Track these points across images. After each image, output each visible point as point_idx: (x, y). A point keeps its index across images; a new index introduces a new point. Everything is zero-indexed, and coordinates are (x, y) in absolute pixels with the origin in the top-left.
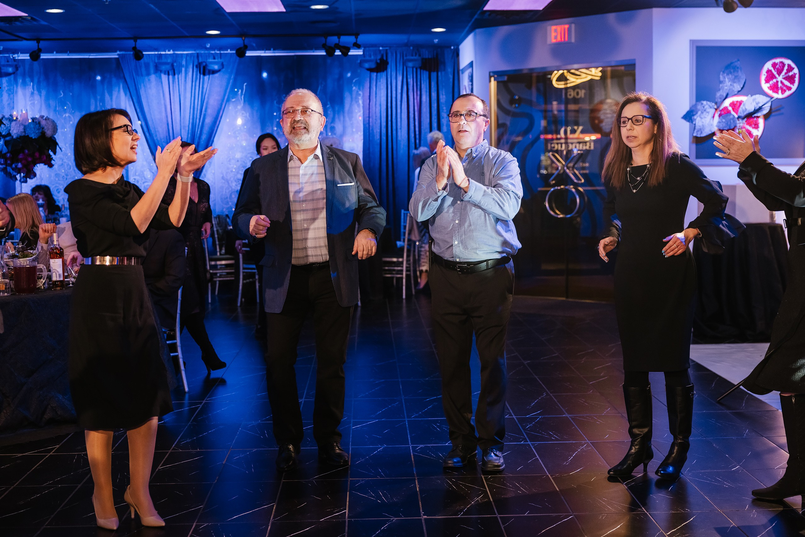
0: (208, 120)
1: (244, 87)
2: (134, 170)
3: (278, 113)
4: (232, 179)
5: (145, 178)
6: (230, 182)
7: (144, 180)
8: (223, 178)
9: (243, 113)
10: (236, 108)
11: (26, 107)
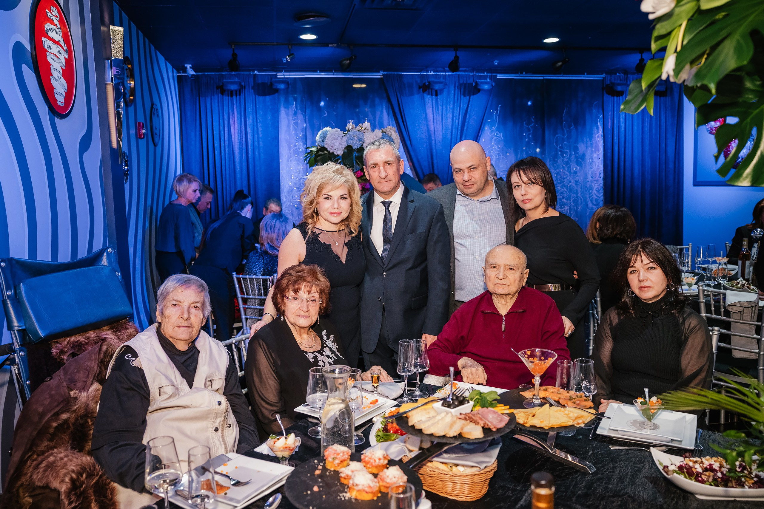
1: (499, 109)
9: (497, 134)
10: (491, 128)
11: (288, 126)
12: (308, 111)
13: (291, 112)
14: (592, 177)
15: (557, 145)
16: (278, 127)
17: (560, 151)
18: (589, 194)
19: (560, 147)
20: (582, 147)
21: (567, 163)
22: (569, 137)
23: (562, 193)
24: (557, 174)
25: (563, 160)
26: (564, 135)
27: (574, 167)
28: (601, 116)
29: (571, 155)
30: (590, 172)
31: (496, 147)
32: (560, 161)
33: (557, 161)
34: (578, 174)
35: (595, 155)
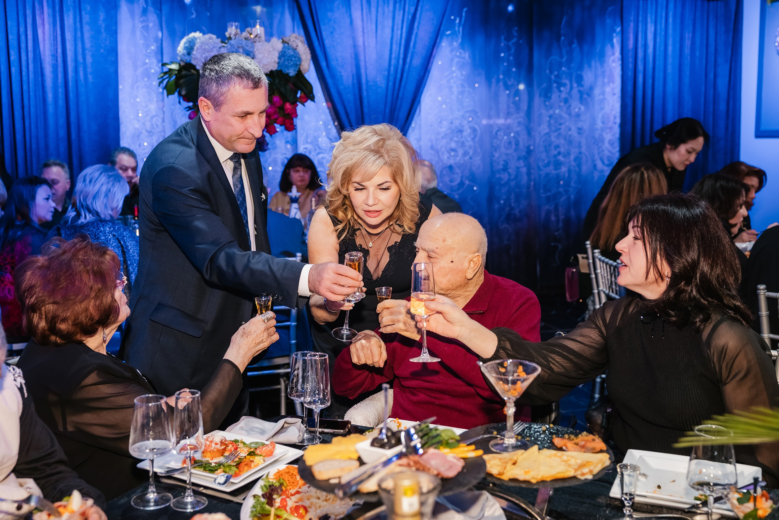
0: (417, 61)
1: (464, 14)
2: (305, 135)
3: (507, 54)
4: (443, 149)
5: (320, 148)
6: (440, 153)
7: (318, 151)
8: (432, 147)
9: (460, 53)
10: (451, 44)
11: (133, 32)
12: (165, 9)
13: (138, 9)
14: (603, 123)
15: (551, 72)
16: (116, 32)
17: (556, 82)
18: (599, 148)
19: (556, 76)
20: (588, 76)
21: (566, 101)
22: (570, 61)
23: (558, 146)
24: (550, 117)
25: (559, 96)
26: (561, 57)
27: (576, 107)
28: (619, 29)
29: (571, 88)
30: (600, 116)
31: (459, 74)
32: (555, 97)
33: (550, 98)
34: (583, 117)
35: (608, 89)
